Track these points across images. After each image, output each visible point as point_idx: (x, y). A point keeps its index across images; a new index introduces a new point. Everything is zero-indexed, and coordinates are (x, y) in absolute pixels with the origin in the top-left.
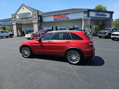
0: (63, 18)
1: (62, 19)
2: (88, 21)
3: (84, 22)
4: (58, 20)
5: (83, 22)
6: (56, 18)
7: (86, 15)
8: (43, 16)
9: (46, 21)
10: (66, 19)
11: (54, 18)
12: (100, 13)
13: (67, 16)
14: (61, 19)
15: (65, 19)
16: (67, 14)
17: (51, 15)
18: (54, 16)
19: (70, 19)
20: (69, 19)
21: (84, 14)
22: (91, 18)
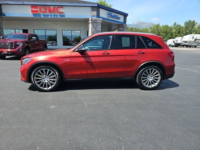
0: (52, 14)
1: (51, 16)
2: (99, 24)
3: (93, 25)
4: (42, 16)
5: (90, 24)
6: (37, 11)
7: (95, 13)
8: (5, 3)
9: (12, 15)
10: (59, 16)
11: (32, 11)
12: (113, 14)
13: (61, 10)
14: (48, 14)
15: (57, 16)
16: (61, 6)
17: (26, 3)
18: (33, 6)
19: (66, 17)
20: (64, 16)
21: (92, 11)
22: (101, 19)
